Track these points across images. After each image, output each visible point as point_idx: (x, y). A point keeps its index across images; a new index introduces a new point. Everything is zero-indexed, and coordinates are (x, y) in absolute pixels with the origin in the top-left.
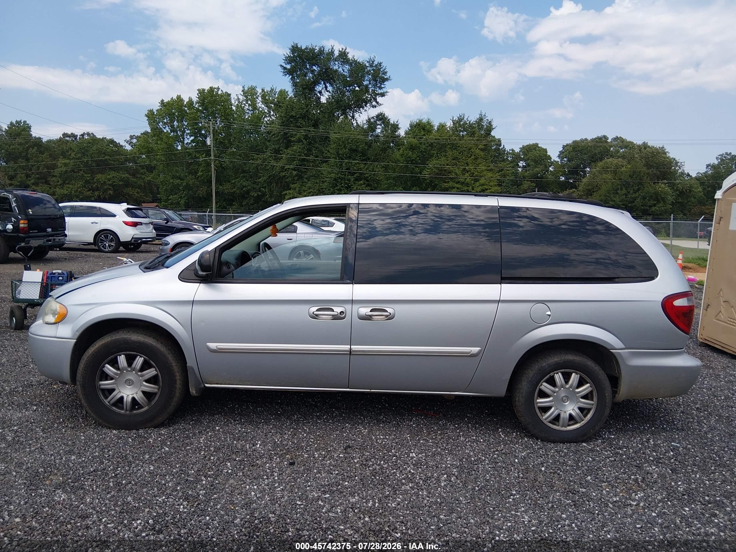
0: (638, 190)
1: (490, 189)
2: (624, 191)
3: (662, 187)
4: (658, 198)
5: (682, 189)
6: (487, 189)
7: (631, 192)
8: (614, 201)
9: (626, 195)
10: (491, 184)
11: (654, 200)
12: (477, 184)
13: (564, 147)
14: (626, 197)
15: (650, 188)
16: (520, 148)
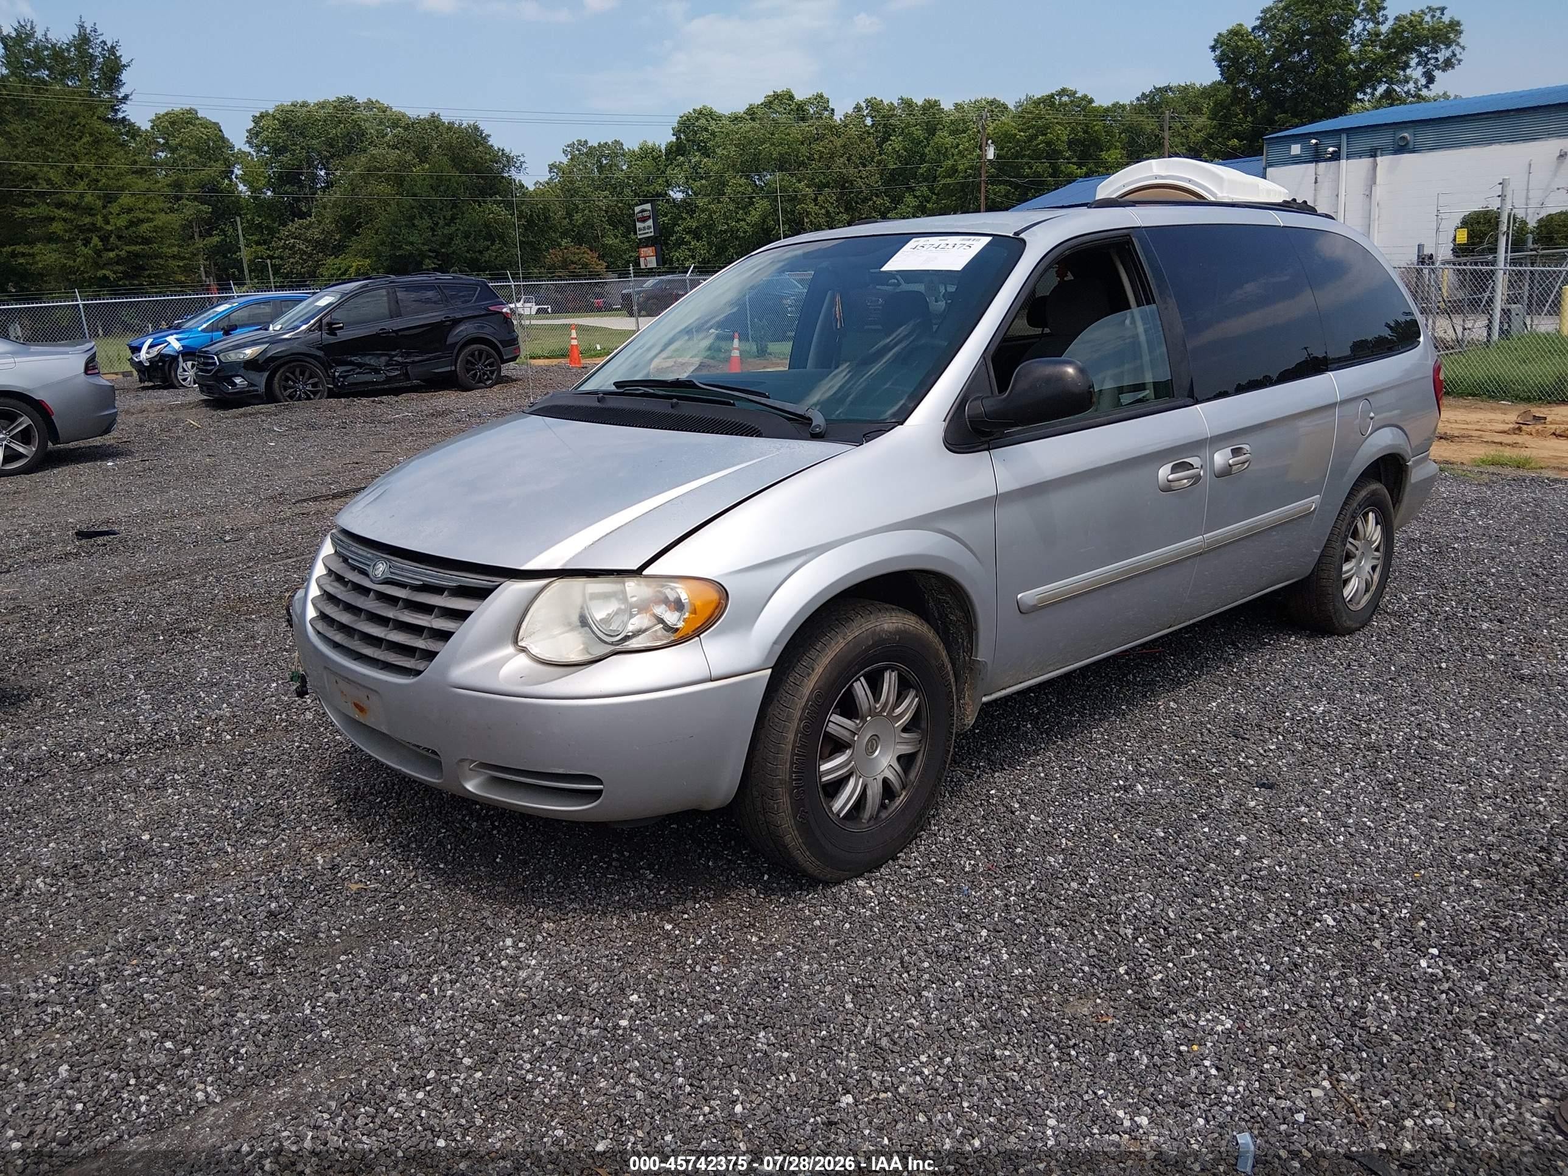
0: (453, 218)
1: (149, 220)
2: (427, 222)
3: (494, 210)
4: (492, 233)
5: (531, 215)
6: (142, 221)
7: (441, 222)
8: (412, 243)
9: (433, 230)
10: (153, 205)
11: (485, 239)
12: (114, 208)
13: (256, 120)
14: (433, 235)
15: (474, 214)
16: (152, 121)
